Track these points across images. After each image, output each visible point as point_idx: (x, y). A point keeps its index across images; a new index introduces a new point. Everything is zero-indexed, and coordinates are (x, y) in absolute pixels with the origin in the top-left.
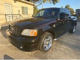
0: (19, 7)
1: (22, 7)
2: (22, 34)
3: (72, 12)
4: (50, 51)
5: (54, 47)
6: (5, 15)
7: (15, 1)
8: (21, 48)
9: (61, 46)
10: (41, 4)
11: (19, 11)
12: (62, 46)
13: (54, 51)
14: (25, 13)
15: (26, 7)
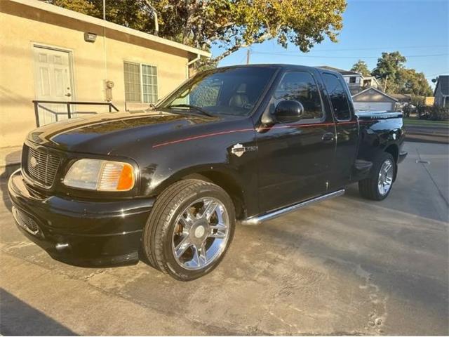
0: (110, 66)
1: (125, 63)
2: (67, 181)
3: (415, 91)
4: (217, 274)
5: (245, 260)
6: (36, 103)
7: (91, 37)
8: (59, 246)
9: (280, 256)
10: (235, 49)
11: (109, 86)
12: (287, 258)
13: (237, 278)
14: (142, 93)
15: (148, 66)
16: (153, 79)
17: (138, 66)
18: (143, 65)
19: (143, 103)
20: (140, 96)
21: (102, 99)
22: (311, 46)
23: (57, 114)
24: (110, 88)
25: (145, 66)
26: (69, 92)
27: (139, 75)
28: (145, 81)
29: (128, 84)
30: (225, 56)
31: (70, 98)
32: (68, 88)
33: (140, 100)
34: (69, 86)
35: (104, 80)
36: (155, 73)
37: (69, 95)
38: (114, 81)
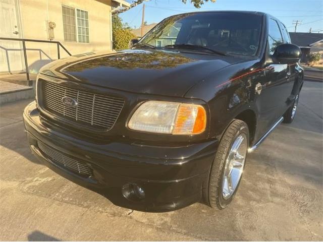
0: (51, 8)
1: (62, 7)
14: (77, 34)
15: (82, 11)
16: (85, 22)
17: (73, 10)
18: (77, 10)
19: (78, 42)
20: (75, 36)
21: (46, 37)
22: (202, 4)
23: (7, 50)
24: (52, 28)
25: (79, 10)
26: (17, 30)
27: (74, 19)
28: (79, 24)
29: (66, 25)
30: (132, 7)
31: (18, 35)
32: (16, 27)
33: (75, 40)
34: (17, 25)
35: (47, 21)
36: (87, 17)
37: (17, 33)
38: (56, 23)
